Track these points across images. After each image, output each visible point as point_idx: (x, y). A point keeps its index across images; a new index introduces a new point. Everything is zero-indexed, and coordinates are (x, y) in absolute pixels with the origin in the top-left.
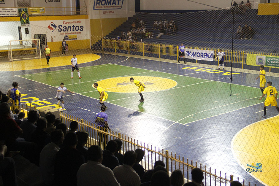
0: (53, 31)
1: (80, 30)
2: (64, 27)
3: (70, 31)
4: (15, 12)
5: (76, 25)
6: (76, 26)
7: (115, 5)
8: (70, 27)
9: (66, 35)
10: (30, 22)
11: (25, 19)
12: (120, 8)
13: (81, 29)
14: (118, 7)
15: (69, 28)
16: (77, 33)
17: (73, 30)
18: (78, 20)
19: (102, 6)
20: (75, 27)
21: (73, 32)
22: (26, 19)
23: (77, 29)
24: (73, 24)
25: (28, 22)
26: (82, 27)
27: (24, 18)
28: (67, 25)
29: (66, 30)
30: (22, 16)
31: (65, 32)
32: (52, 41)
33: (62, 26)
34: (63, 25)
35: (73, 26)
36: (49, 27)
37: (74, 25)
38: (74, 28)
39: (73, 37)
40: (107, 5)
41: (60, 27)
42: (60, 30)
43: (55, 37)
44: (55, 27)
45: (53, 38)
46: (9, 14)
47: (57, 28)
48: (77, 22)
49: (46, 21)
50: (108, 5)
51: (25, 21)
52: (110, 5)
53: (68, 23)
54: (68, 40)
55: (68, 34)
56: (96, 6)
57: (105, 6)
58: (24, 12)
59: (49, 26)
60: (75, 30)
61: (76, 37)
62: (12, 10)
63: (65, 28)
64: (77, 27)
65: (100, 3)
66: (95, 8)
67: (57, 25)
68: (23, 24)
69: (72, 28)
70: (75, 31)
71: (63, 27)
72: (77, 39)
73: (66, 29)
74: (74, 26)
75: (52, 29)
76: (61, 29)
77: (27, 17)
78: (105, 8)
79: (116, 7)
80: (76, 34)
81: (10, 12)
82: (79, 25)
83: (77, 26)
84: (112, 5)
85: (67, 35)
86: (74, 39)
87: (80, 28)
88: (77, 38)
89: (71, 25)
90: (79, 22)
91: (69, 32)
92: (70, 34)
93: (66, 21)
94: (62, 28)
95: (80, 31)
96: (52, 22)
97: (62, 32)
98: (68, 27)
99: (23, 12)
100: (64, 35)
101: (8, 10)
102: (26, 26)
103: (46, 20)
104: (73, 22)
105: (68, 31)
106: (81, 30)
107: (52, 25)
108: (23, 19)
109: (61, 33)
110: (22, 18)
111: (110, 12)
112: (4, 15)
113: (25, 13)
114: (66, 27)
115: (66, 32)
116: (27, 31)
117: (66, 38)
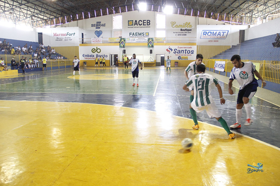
0: (169, 53)
1: (191, 53)
3: (183, 53)
4: (146, 40)
5: (187, 49)
7: (220, 36)
8: (183, 51)
10: (155, 46)
12: (224, 38)
14: (222, 37)
15: (182, 52)
16: (188, 55)
17: (185, 53)
18: (190, 46)
19: (208, 36)
21: (185, 54)
23: (188, 52)
24: (186, 49)
25: (152, 47)
26: (193, 51)
29: (179, 53)
30: (150, 42)
33: (177, 50)
35: (186, 50)
36: (167, 50)
38: (186, 51)
40: (212, 36)
41: (175, 50)
42: (175, 52)
43: (171, 57)
44: (172, 50)
45: (170, 57)
46: (142, 42)
47: (173, 51)
48: (189, 48)
50: (214, 36)
52: (215, 36)
53: (182, 48)
54: (181, 60)
55: (181, 55)
56: (202, 36)
57: (211, 36)
59: (167, 49)
62: (144, 39)
63: (179, 51)
64: (189, 51)
65: (206, 34)
66: (202, 38)
67: (173, 49)
68: (149, 47)
69: (185, 51)
70: (187, 54)
73: (180, 52)
75: (170, 51)
77: (152, 43)
78: (210, 38)
79: (221, 37)
80: (188, 56)
81: (142, 40)
82: (191, 50)
84: (217, 36)
85: (180, 56)
86: (186, 59)
87: (191, 52)
89: (184, 49)
90: (191, 48)
92: (183, 55)
93: (180, 46)
94: (177, 51)
96: (169, 47)
98: (182, 51)
99: (151, 40)
102: (151, 49)
103: (165, 45)
104: (186, 48)
105: (181, 53)
107: (169, 49)
109: (175, 54)
110: (149, 44)
111: (215, 41)
114: (180, 51)
115: (180, 54)
116: (151, 52)
117: (180, 58)
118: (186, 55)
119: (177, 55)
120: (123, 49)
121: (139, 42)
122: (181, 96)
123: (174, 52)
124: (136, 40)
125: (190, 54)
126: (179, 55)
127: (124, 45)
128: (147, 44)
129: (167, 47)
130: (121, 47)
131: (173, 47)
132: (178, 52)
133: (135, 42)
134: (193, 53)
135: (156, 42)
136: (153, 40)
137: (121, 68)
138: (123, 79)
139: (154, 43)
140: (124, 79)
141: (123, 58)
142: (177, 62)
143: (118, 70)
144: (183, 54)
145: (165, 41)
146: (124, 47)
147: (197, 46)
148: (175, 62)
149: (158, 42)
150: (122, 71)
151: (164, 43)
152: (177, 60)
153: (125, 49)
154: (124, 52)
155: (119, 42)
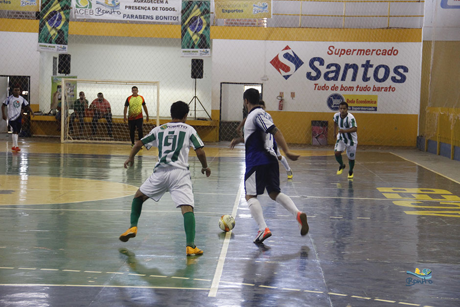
0: (287, 77)
1: (394, 79)
2: (328, 67)
3: (354, 79)
4: (174, 9)
5: (376, 61)
6: (380, 66)
8: (355, 67)
9: (334, 92)
11: (195, 32)
13: (398, 78)
15: (350, 72)
16: (379, 89)
17: (365, 79)
18: (387, 46)
20: (374, 67)
21: (364, 84)
22: (201, 32)
23: (381, 76)
24: (368, 58)
25: (204, 43)
26: (401, 70)
27: (192, 29)
28: (342, 61)
29: (335, 78)
31: (331, 83)
32: (281, 107)
33: (322, 62)
34: (328, 60)
35: (367, 65)
36: (276, 62)
37: (368, 62)
38: (371, 70)
39: (361, 102)
41: (317, 64)
42: (314, 74)
43: (293, 95)
44: (298, 63)
45: (287, 97)
46: (155, 18)
47: (306, 68)
48: (385, 53)
49: (269, 42)
51: (195, 37)
53: (348, 52)
55: (343, 88)
58: (199, 10)
59: (277, 58)
60: (372, 78)
61: (375, 102)
62: (164, 5)
63: (333, 68)
64: (382, 70)
66: (451, 2)
67: (306, 59)
68: (188, 47)
69: (361, 71)
70: (372, 83)
71: (326, 64)
72: (376, 109)
73: (336, 72)
74: (371, 66)
75: (287, 69)
76: (319, 72)
77: (204, 27)
80: (376, 93)
81: (156, 9)
82: (392, 62)
83: (383, 66)
85: (338, 92)
86: (367, 109)
87: (392, 74)
88: (378, 105)
89: (360, 60)
90: (393, 52)
91: (348, 82)
92: (351, 89)
93: (339, 45)
94: (323, 70)
95: (394, 85)
96: (287, 48)
97: (321, 81)
98: (347, 67)
99: (196, 12)
100: (330, 93)
101: (151, 5)
102: (198, 53)
103: (267, 39)
104: (367, 52)
105: (343, 79)
106: (398, 81)
107: (287, 56)
108: (191, 33)
109: (316, 85)
110: (189, 29)
112: (136, 17)
113: (202, 15)
114: (338, 67)
115: (339, 83)
116: (197, 70)
117: (336, 102)
118: (367, 89)
119: (325, 88)
120: (56, 50)
121: (141, 21)
122: (348, 299)
123: (309, 76)
124: (122, 8)
125: (389, 82)
126: (334, 88)
127: (60, 32)
128: (179, 29)
129: (276, 48)
130: (45, 39)
131: (305, 50)
132: (331, 75)
133: (120, 18)
134: (403, 79)
135: (222, 21)
136: (206, 12)
137: (46, 148)
138: (54, 206)
139: (212, 28)
140: (58, 206)
141: (54, 95)
142: (324, 124)
143: (29, 156)
144: (354, 84)
145: (269, 17)
146: (61, 39)
147: (427, 45)
148: (314, 123)
149: (231, 24)
150: (50, 164)
151: (260, 25)
152: (324, 113)
153: (67, 50)
154: (64, 64)
155: (38, 16)
